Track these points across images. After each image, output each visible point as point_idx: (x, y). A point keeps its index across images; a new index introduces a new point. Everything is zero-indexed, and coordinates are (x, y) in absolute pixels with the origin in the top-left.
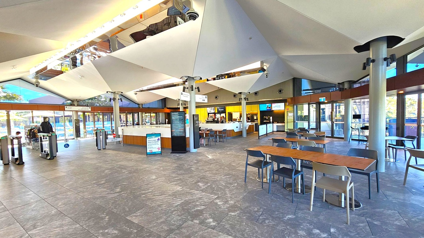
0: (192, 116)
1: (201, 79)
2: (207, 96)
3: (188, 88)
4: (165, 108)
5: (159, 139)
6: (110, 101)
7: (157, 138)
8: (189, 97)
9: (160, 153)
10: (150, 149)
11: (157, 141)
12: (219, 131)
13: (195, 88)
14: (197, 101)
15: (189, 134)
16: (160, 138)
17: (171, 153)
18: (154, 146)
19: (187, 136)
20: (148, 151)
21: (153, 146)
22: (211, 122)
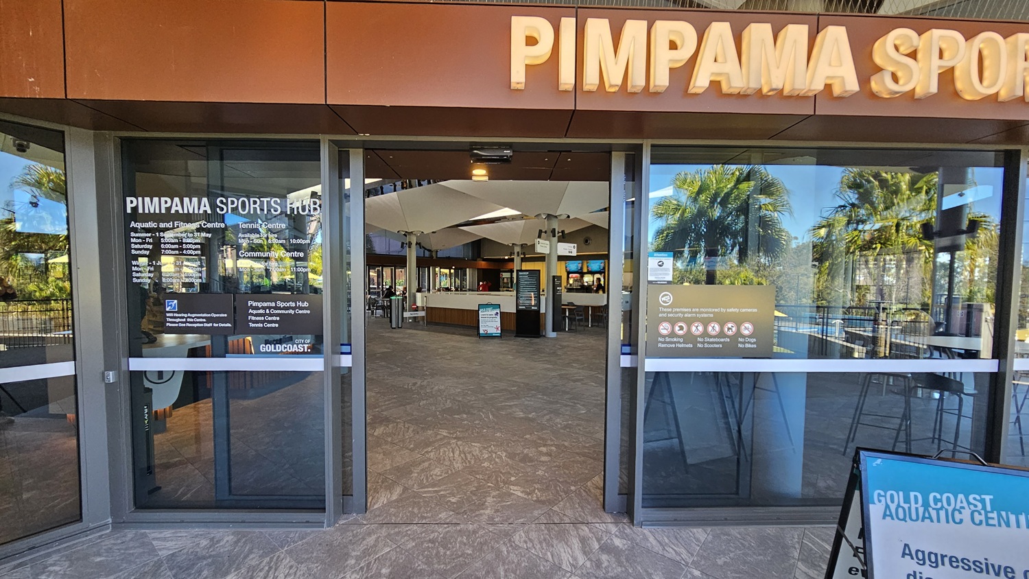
0: (551, 278)
1: (569, 217)
2: (576, 245)
3: (546, 232)
4: (478, 259)
5: (497, 313)
6: (402, 247)
7: (495, 312)
8: (548, 247)
9: (499, 335)
10: (485, 328)
11: (494, 316)
12: (592, 307)
13: (558, 233)
14: (559, 254)
15: (546, 307)
16: (499, 312)
17: (515, 337)
18: (490, 323)
19: (543, 310)
20: (481, 332)
21: (488, 323)
22: (577, 290)
